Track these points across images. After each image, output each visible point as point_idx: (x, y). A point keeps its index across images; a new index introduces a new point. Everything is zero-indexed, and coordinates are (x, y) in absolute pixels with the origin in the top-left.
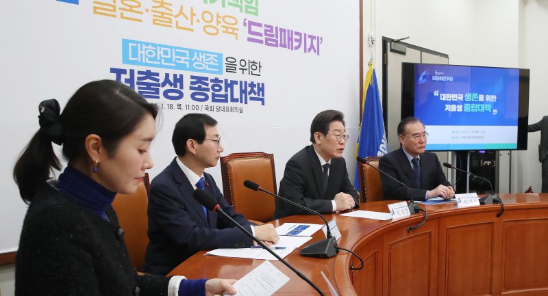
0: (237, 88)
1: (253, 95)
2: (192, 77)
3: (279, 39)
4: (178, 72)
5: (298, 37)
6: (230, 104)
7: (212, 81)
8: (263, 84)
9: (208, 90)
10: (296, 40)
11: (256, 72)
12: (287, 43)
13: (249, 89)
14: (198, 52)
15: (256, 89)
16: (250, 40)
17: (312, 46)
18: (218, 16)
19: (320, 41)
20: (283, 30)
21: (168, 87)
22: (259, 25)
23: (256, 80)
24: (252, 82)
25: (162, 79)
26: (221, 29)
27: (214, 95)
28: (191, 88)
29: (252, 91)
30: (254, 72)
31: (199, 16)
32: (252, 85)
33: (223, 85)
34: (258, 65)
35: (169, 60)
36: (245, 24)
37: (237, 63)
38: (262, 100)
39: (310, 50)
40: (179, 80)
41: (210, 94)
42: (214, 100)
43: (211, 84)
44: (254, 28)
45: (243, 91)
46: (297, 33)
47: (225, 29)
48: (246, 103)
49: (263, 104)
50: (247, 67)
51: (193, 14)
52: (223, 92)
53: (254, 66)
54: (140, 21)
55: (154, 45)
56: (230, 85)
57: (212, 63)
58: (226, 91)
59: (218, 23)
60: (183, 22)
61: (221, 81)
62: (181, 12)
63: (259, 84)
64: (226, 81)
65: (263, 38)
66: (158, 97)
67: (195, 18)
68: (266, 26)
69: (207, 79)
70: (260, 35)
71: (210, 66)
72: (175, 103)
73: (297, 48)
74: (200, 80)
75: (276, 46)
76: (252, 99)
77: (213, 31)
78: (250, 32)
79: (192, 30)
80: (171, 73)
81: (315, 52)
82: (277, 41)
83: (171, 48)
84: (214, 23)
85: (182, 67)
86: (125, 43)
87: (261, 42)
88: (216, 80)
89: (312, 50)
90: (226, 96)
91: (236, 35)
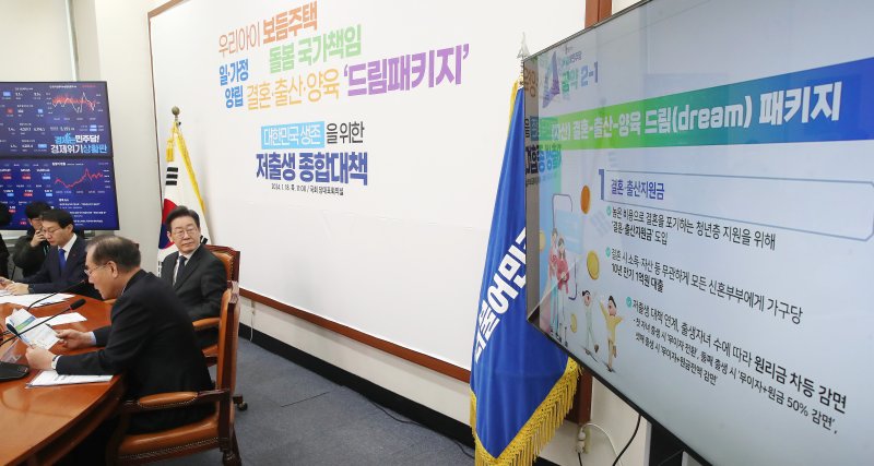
0: (337, 162)
1: (354, 171)
2: (302, 155)
3: (388, 79)
4: (292, 151)
5: (418, 63)
6: (332, 184)
7: (316, 157)
8: (366, 154)
9: (312, 168)
10: (415, 70)
11: (357, 138)
12: (399, 81)
13: (350, 163)
14: (305, 124)
15: (357, 162)
16: (351, 93)
17: (445, 70)
18: (320, 75)
19: (463, 53)
20: (394, 61)
21: (286, 168)
22: (362, 67)
23: (357, 149)
24: (353, 153)
25: (282, 159)
26: (323, 90)
27: (317, 174)
28: (301, 167)
29: (353, 165)
30: (356, 138)
31: (305, 84)
32: (353, 157)
33: (324, 160)
34: (359, 127)
35: (285, 140)
36: (346, 75)
37: (338, 130)
38: (364, 178)
39: (439, 80)
40: (292, 159)
41: (313, 172)
42: (318, 180)
43: (315, 160)
44: (357, 75)
45: (343, 167)
46: (416, 57)
47: (326, 89)
48: (347, 182)
49: (365, 183)
50: (347, 134)
51: (301, 83)
52: (324, 170)
53: (354, 130)
54: (268, 106)
55: (278, 127)
56: (331, 159)
57: (315, 136)
58: (328, 168)
59: (320, 83)
60: (294, 95)
61: (323, 157)
62: (293, 86)
63: (360, 154)
64: (328, 154)
65: (366, 86)
66: (279, 179)
67: (302, 87)
68: (370, 64)
69: (311, 155)
70: (362, 81)
71: (314, 140)
72: (290, 183)
73: (416, 83)
74: (306, 156)
75: (383, 91)
76: (354, 176)
77: (316, 96)
78: (352, 82)
79: (299, 102)
80: (287, 151)
81: (451, 79)
82: (384, 83)
83: (287, 126)
84: (317, 87)
85: (293, 145)
86: (263, 128)
87: (363, 92)
88: (319, 155)
89: (446, 78)
90: (327, 174)
91: (337, 92)
